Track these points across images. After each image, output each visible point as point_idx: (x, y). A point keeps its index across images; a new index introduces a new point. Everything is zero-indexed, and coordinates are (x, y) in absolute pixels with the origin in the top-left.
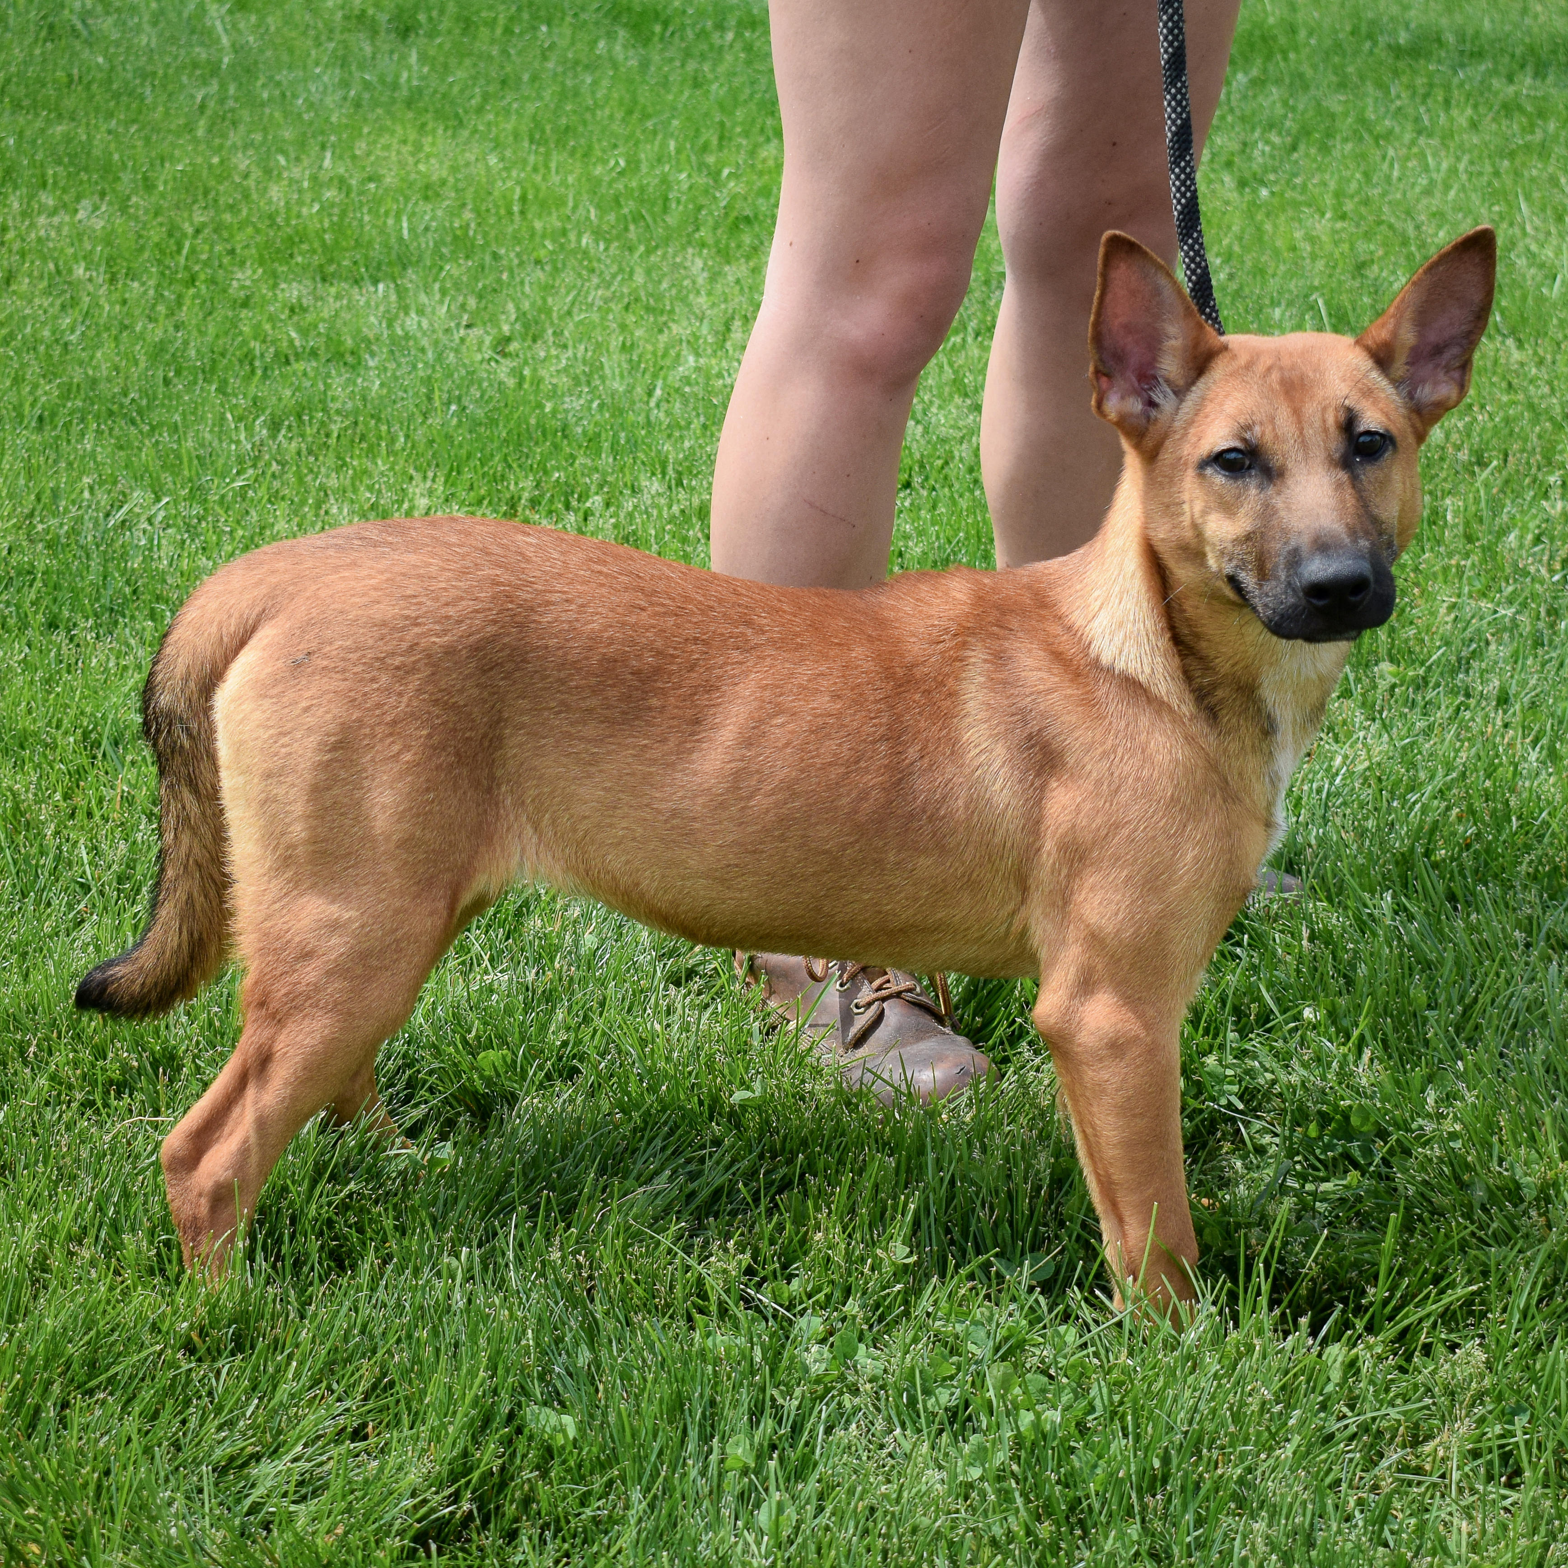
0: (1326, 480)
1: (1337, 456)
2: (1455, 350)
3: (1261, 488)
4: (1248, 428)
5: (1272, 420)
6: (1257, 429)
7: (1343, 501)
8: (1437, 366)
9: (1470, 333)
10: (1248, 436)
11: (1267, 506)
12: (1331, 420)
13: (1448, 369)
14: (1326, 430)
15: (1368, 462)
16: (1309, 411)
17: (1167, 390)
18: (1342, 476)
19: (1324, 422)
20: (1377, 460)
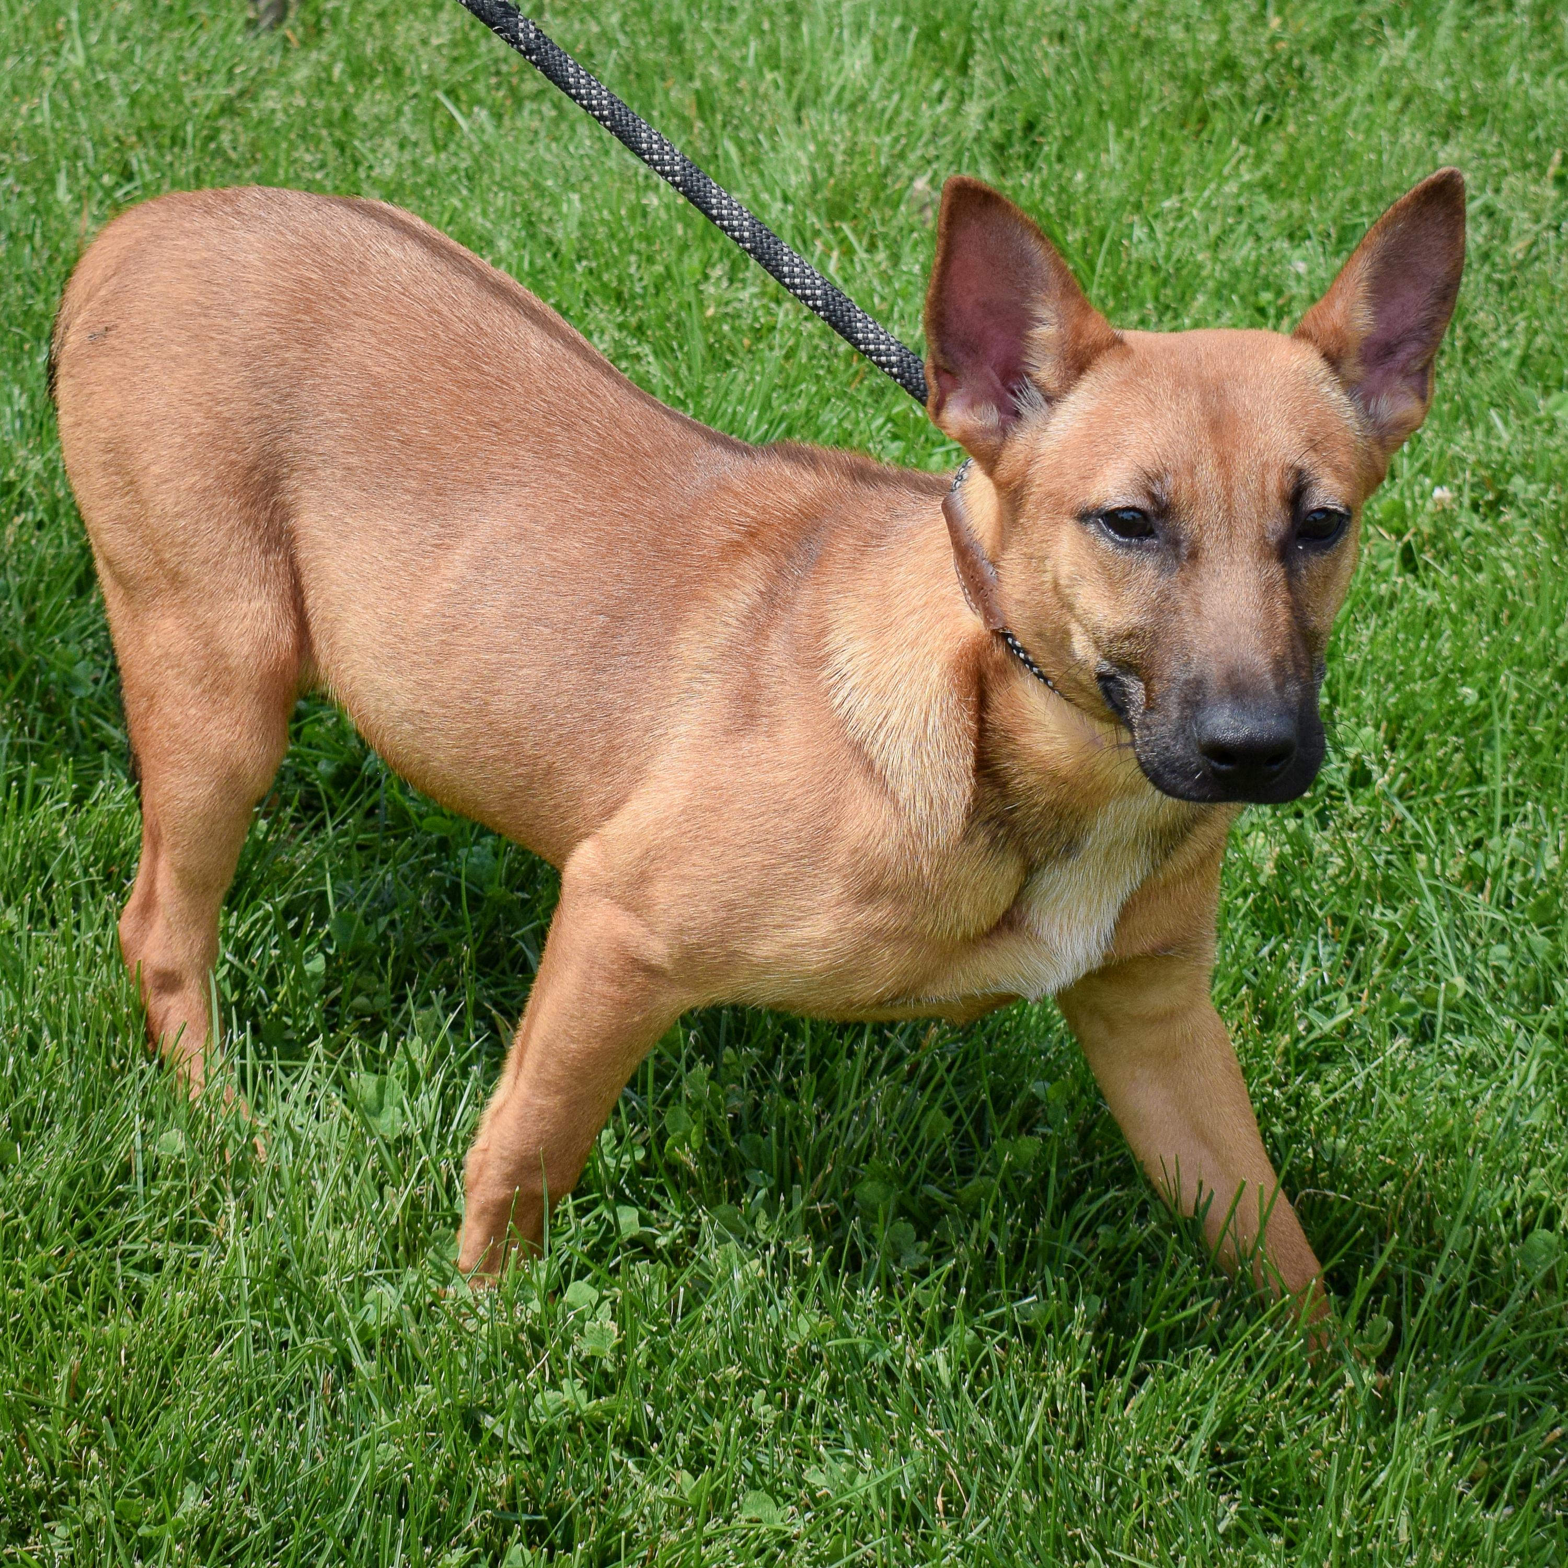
0: (1253, 576)
1: (1273, 540)
2: (1413, 348)
3: (1162, 568)
4: (1158, 477)
5: (1192, 470)
6: (1170, 480)
7: (1271, 614)
8: (1389, 372)
9: (1434, 320)
10: (1156, 490)
11: (1165, 596)
12: (1272, 484)
13: (1406, 374)
14: (1264, 498)
15: (1315, 549)
16: (1243, 463)
17: (1034, 393)
18: (1276, 571)
19: (1263, 486)
20: (1327, 547)
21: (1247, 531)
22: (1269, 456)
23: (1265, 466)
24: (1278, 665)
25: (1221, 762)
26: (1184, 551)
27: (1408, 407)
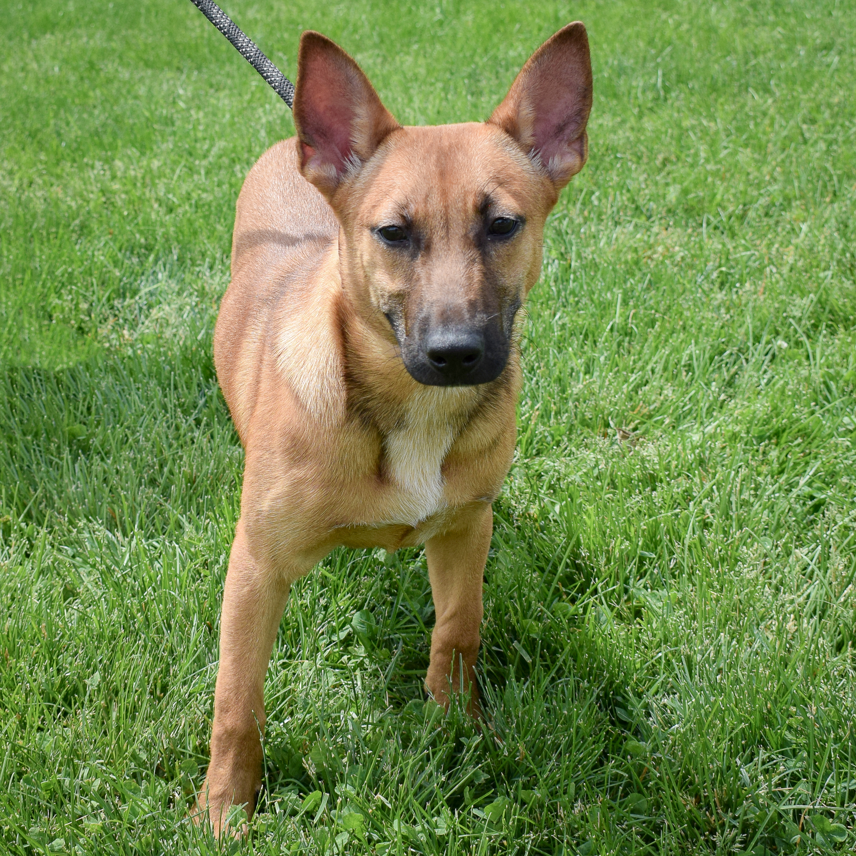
0: (461, 256)
1: (471, 235)
2: (572, 127)
4: (406, 205)
5: (426, 198)
6: (414, 207)
7: (470, 278)
8: (560, 141)
9: (581, 110)
10: (406, 212)
12: (470, 202)
13: (570, 143)
14: (466, 211)
15: (500, 240)
16: (455, 192)
17: (355, 158)
18: (474, 253)
19: (465, 204)
20: (508, 238)
21: (457, 231)
22: (469, 187)
23: (466, 194)
24: (472, 305)
25: (440, 362)
26: (422, 245)
27: (571, 160)
